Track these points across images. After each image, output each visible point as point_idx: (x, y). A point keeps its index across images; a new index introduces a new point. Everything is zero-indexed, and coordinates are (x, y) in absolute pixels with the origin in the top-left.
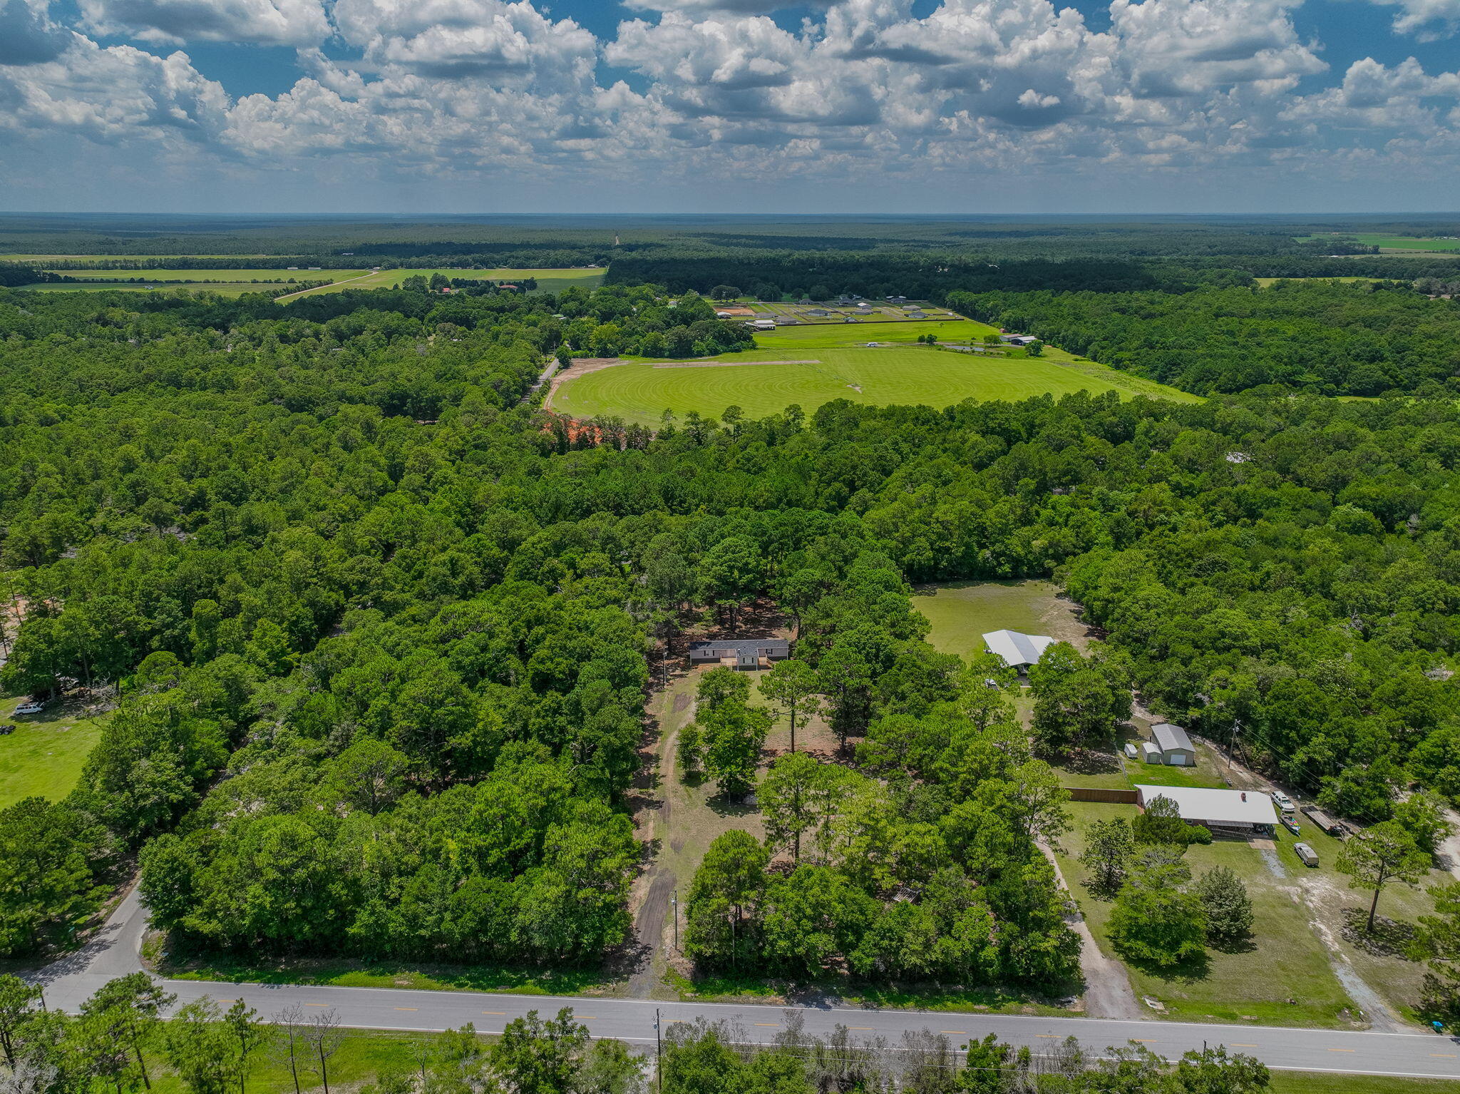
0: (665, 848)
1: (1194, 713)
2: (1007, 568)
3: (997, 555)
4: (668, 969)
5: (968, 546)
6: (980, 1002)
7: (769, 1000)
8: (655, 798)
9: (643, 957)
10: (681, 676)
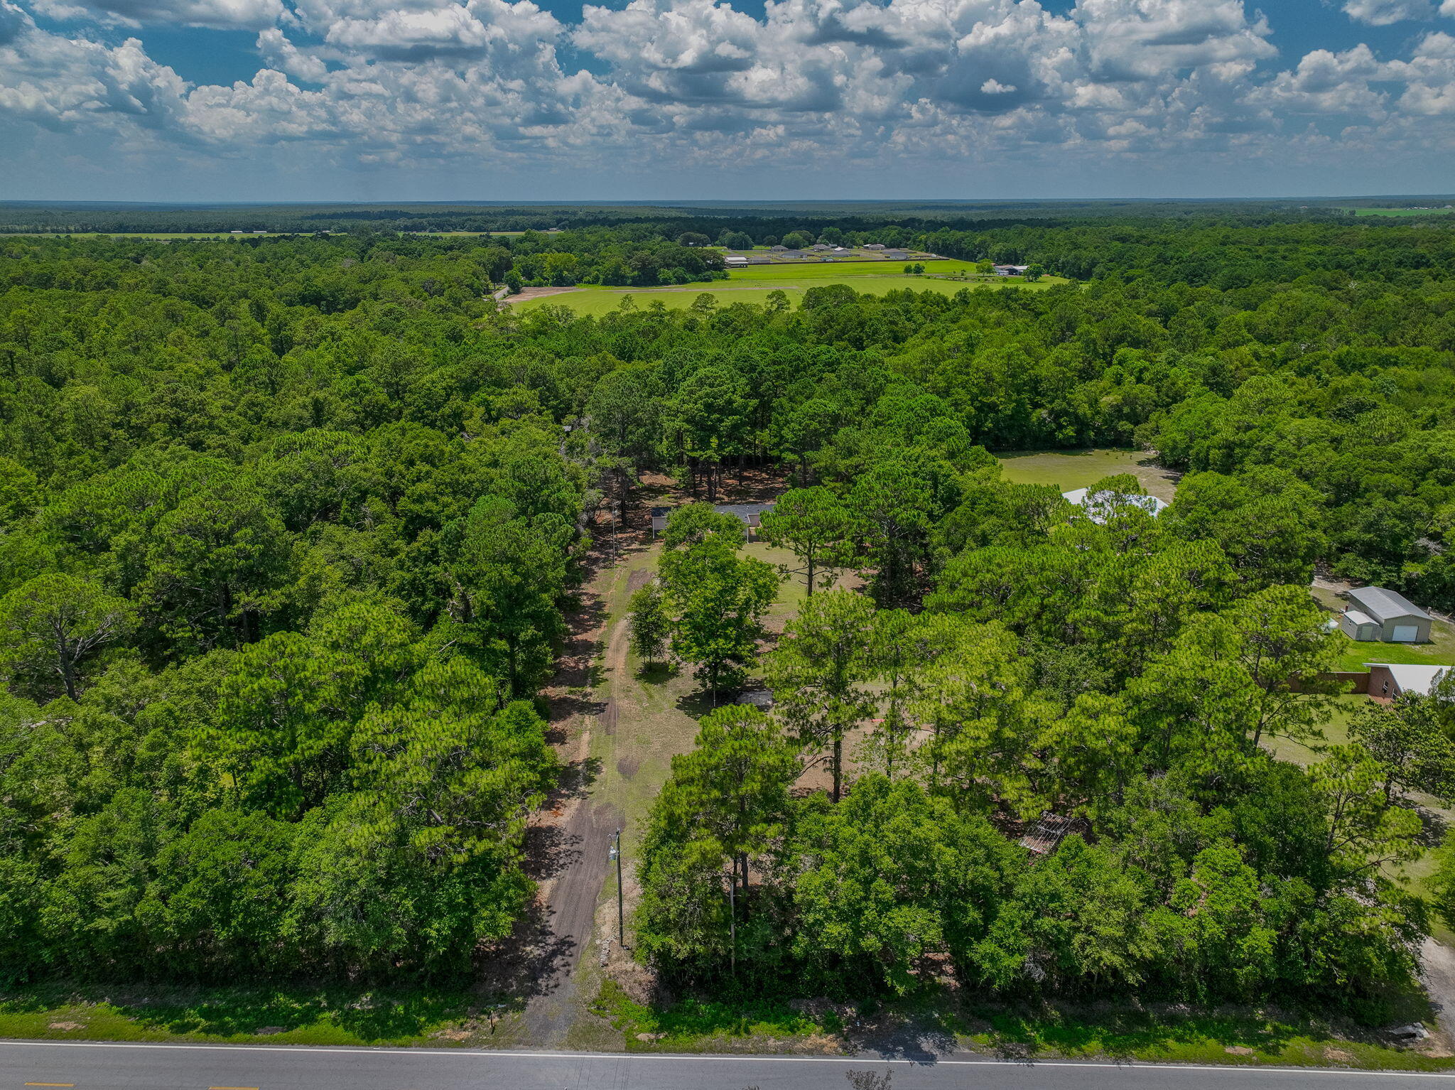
0: (608, 772)
1: (1413, 569)
2: (1070, 431)
3: (1056, 415)
4: (605, 984)
5: (1020, 403)
6: (1232, 1040)
7: (808, 1044)
8: (592, 699)
9: (557, 962)
10: (640, 550)
